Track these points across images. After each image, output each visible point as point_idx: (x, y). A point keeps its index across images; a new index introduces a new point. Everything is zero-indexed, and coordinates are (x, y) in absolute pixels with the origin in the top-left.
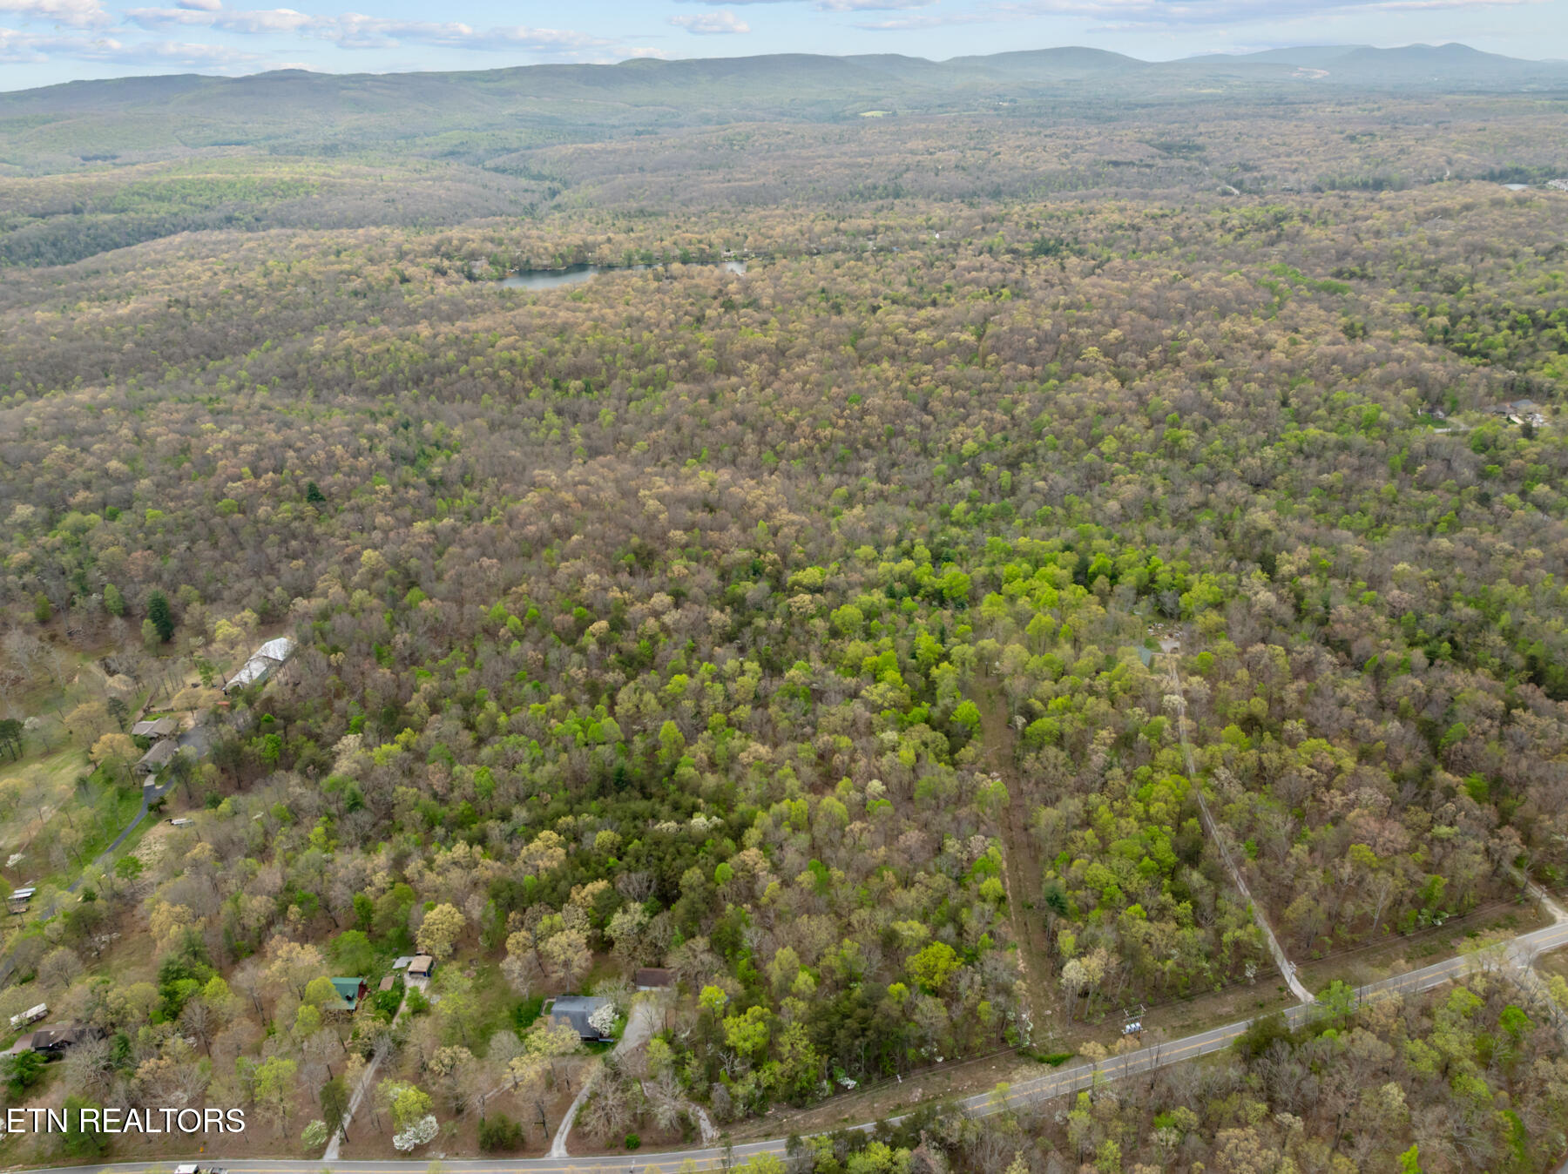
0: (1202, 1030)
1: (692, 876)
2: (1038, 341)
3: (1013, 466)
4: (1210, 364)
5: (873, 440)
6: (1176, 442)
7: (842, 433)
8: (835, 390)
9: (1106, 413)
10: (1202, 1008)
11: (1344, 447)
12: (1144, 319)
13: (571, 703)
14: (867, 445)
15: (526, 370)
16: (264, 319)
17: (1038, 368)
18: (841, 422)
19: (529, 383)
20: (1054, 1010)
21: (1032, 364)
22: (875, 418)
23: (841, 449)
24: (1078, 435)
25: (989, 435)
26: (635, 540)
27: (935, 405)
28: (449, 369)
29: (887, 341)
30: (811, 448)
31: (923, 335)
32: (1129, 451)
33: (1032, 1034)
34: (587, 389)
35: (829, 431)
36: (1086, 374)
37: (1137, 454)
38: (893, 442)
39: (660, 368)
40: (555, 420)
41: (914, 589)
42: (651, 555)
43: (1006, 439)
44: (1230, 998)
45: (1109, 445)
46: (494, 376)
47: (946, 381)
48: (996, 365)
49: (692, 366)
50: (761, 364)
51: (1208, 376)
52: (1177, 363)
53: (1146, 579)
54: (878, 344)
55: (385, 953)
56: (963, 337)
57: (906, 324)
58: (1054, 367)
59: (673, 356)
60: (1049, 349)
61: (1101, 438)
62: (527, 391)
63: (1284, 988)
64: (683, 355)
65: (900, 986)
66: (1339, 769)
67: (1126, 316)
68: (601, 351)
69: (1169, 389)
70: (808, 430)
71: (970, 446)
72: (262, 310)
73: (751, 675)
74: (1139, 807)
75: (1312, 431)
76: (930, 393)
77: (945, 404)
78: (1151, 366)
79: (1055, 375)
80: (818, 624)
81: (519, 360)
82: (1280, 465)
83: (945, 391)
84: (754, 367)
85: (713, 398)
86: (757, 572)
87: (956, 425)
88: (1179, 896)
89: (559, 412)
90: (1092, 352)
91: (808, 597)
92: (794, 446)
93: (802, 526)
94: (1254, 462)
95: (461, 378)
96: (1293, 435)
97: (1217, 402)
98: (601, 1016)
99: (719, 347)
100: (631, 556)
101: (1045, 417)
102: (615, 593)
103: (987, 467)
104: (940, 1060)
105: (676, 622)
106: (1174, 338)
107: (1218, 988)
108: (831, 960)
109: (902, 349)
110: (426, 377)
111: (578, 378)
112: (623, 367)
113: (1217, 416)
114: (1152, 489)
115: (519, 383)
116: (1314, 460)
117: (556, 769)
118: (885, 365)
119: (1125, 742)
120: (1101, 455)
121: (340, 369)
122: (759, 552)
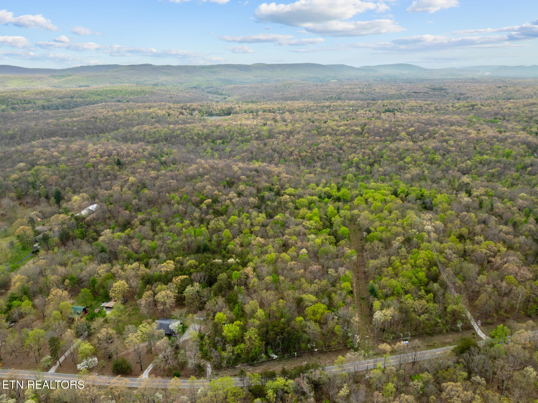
0: (437, 348)
1: (223, 276)
2: (384, 130)
3: (372, 165)
4: (447, 137)
5: (321, 157)
6: (433, 159)
7: (309, 155)
8: (308, 141)
9: (408, 150)
10: (436, 339)
11: (499, 162)
12: (423, 125)
13: (192, 224)
14: (318, 158)
15: (203, 137)
16: (121, 123)
17: (383, 138)
18: (309, 151)
19: (203, 141)
20: (370, 336)
21: (381, 137)
22: (322, 151)
23: (309, 160)
24: (396, 157)
25: (364, 157)
26: (228, 179)
27: (345, 148)
28: (178, 136)
29: (329, 130)
30: (298, 159)
31: (342, 128)
32: (415, 162)
33: (359, 344)
34: (223, 143)
35: (304, 154)
36: (401, 141)
37: (418, 162)
38: (328, 158)
39: (249, 137)
40: (210, 151)
41: (329, 197)
42: (233, 183)
43: (369, 158)
44: (450, 336)
45: (408, 159)
46: (192, 138)
47: (349, 141)
48: (368, 137)
49: (260, 136)
50: (284, 135)
51: (446, 141)
52: (435, 138)
53: (419, 195)
54: (325, 131)
55: (99, 301)
56: (356, 129)
57: (336, 125)
58: (389, 138)
59: (254, 133)
60: (387, 133)
61: (405, 158)
62: (202, 143)
63: (475, 334)
64: (257, 133)
65: (301, 318)
66: (499, 251)
67: (416, 124)
68: (229, 132)
69: (431, 144)
70: (297, 153)
71: (356, 159)
72: (121, 121)
73: (262, 218)
74: (412, 261)
75: (485, 157)
76: (343, 144)
77: (348, 148)
78: (424, 139)
79: (389, 141)
80: (291, 205)
81: (201, 133)
82: (473, 167)
83: (349, 144)
84: (281, 136)
85: (265, 145)
86: (271, 190)
87: (351, 154)
88: (427, 292)
89: (212, 149)
90: (403, 134)
91: (288, 197)
92: (292, 158)
93: (291, 179)
94: (463, 165)
95: (181, 139)
96: (478, 158)
97: (449, 148)
98: (175, 325)
99: (270, 131)
100: (225, 183)
101: (384, 151)
102: (216, 192)
103: (362, 165)
104: (316, 350)
105: (237, 202)
106: (434, 130)
107: (444, 331)
108: (274, 308)
109: (334, 132)
110: (169, 139)
111: (221, 139)
112: (236, 136)
113: (449, 152)
114: (423, 172)
115: (200, 140)
116: (486, 166)
117: (181, 243)
118: (328, 136)
119: (408, 241)
120: (405, 162)
121: (141, 135)
122: (272, 185)
